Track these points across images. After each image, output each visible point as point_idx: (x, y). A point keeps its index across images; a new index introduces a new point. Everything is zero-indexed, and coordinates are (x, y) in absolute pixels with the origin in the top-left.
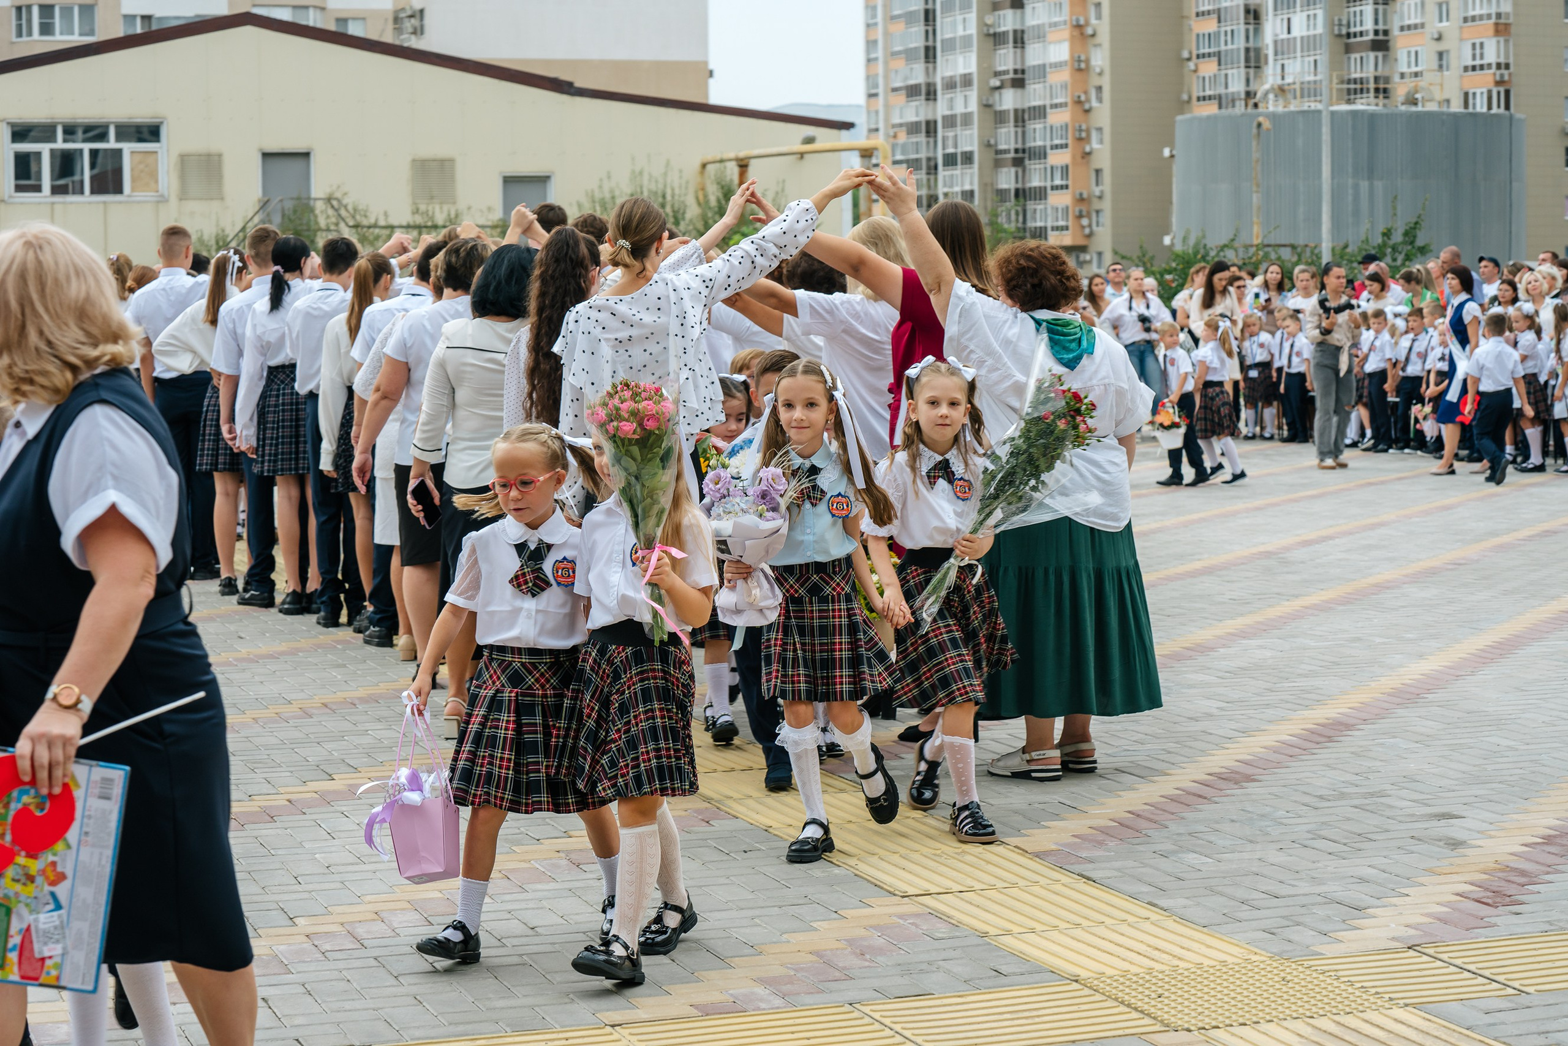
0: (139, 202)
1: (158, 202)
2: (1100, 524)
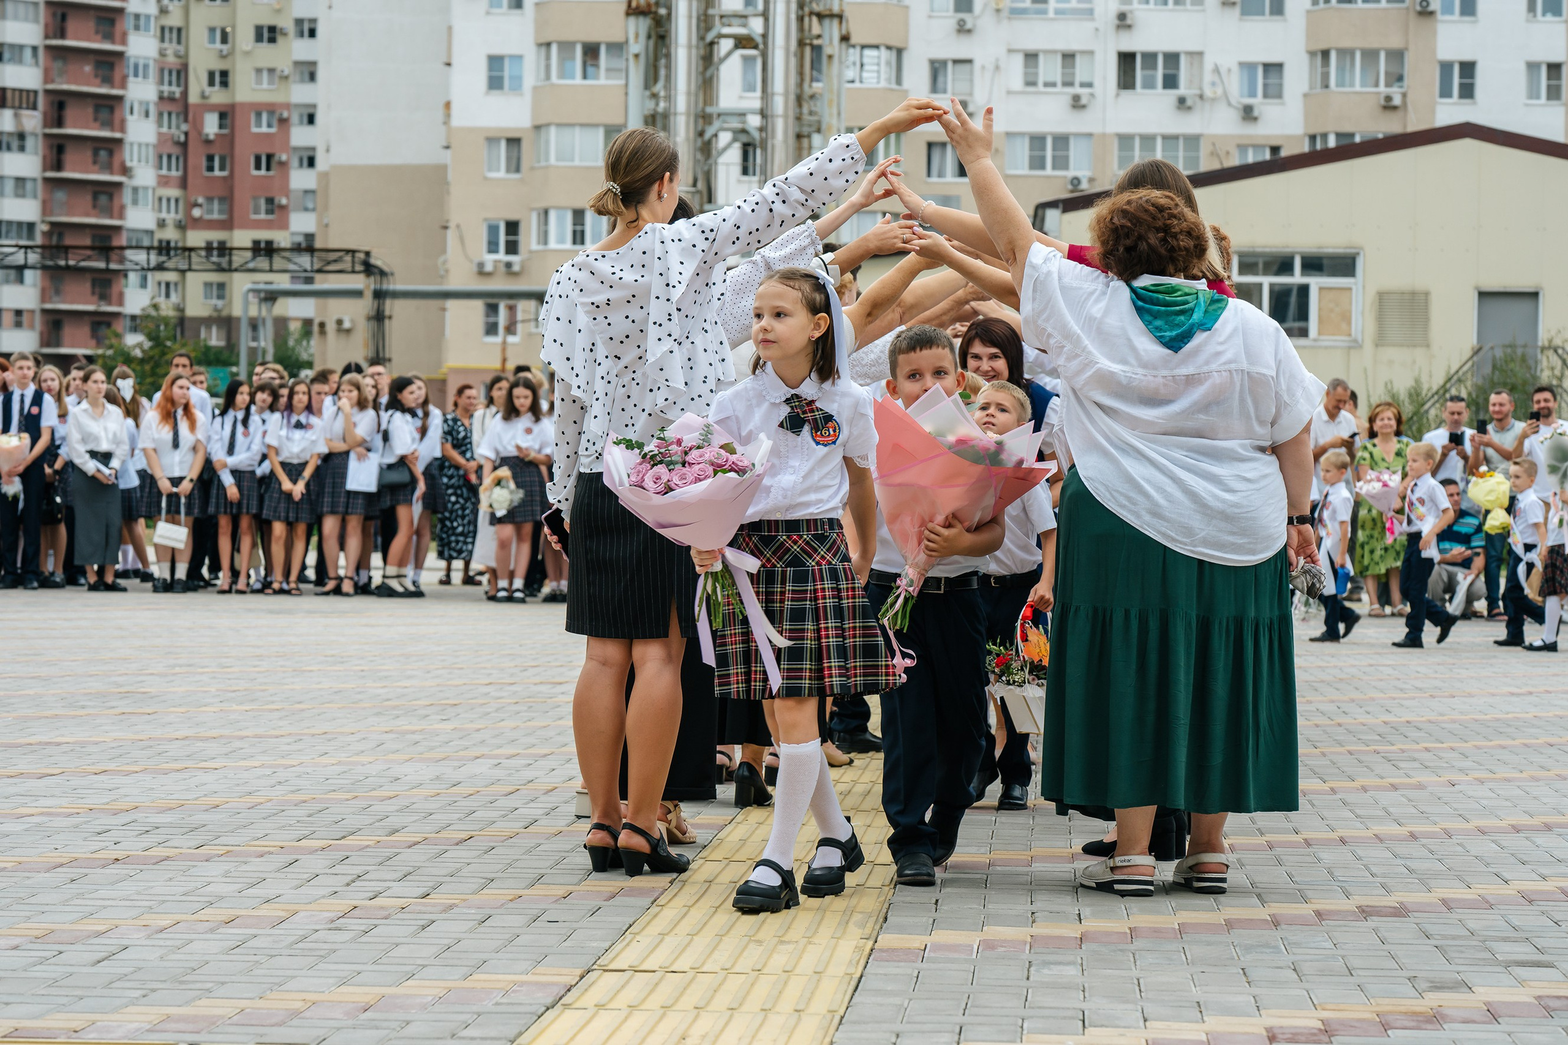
1: (1350, 348)
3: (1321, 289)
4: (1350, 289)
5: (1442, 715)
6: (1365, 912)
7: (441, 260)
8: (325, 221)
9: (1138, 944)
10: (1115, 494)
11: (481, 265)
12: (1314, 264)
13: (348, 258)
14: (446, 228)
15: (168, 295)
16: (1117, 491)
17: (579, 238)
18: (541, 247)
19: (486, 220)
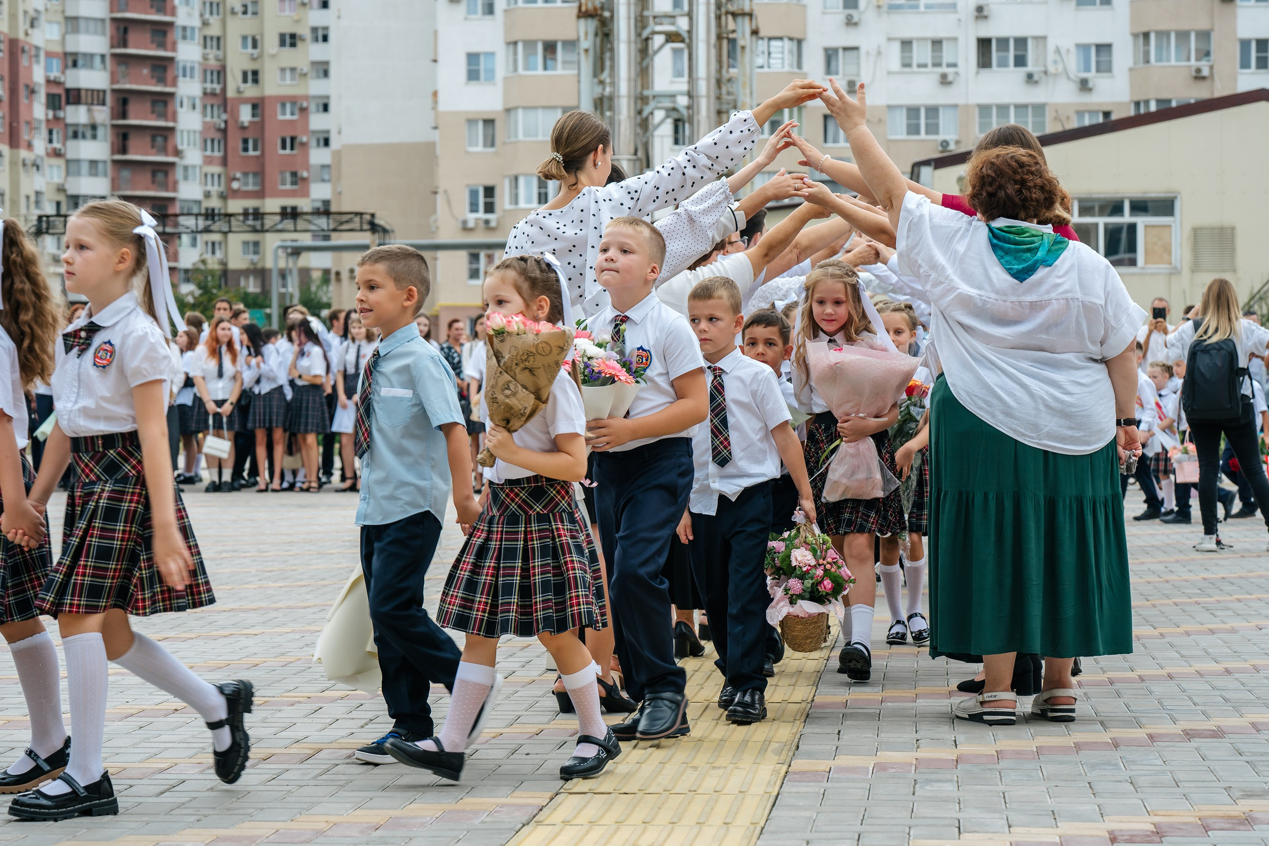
0: (1152, 274)
1: (1170, 274)
2: (1055, 447)
3: (1146, 227)
4: (1170, 226)
5: (1250, 571)
6: (1189, 735)
7: (432, 219)
8: (339, 189)
9: (1003, 764)
10: (974, 398)
11: (465, 222)
12: (1140, 207)
13: (357, 219)
14: (435, 193)
15: (213, 252)
16: (976, 396)
17: (543, 198)
18: (513, 207)
19: (468, 186)
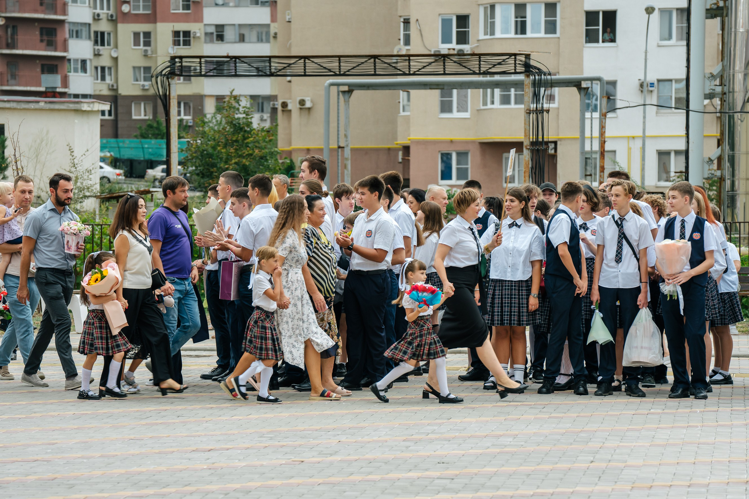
13: (511, 61)
14: (408, 22)
15: (103, 78)
17: (521, 28)
18: (488, 37)
19: (440, 15)
